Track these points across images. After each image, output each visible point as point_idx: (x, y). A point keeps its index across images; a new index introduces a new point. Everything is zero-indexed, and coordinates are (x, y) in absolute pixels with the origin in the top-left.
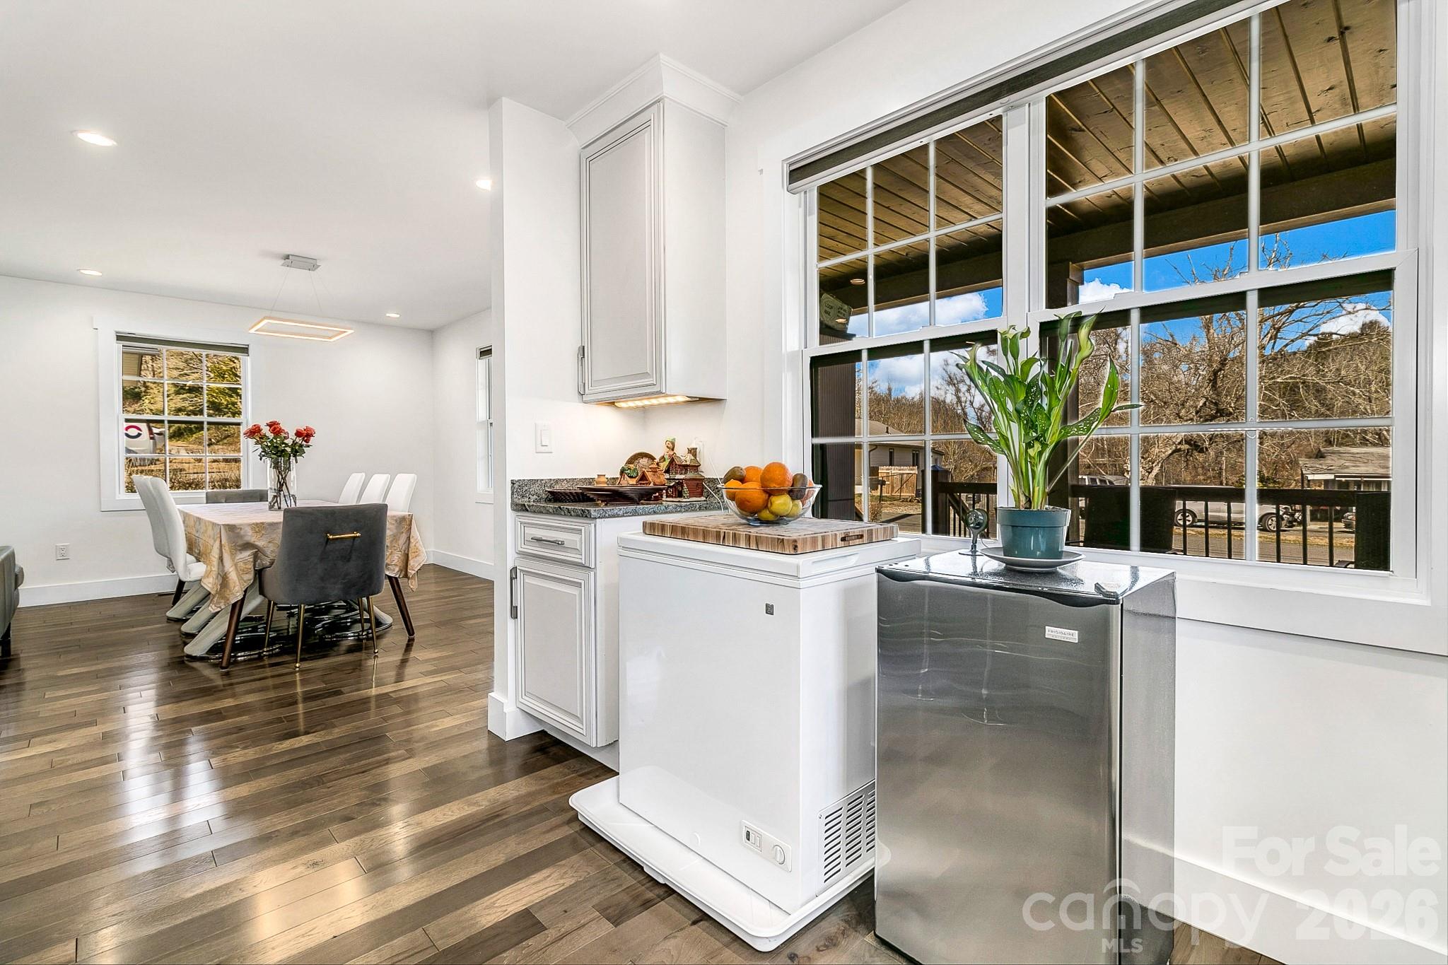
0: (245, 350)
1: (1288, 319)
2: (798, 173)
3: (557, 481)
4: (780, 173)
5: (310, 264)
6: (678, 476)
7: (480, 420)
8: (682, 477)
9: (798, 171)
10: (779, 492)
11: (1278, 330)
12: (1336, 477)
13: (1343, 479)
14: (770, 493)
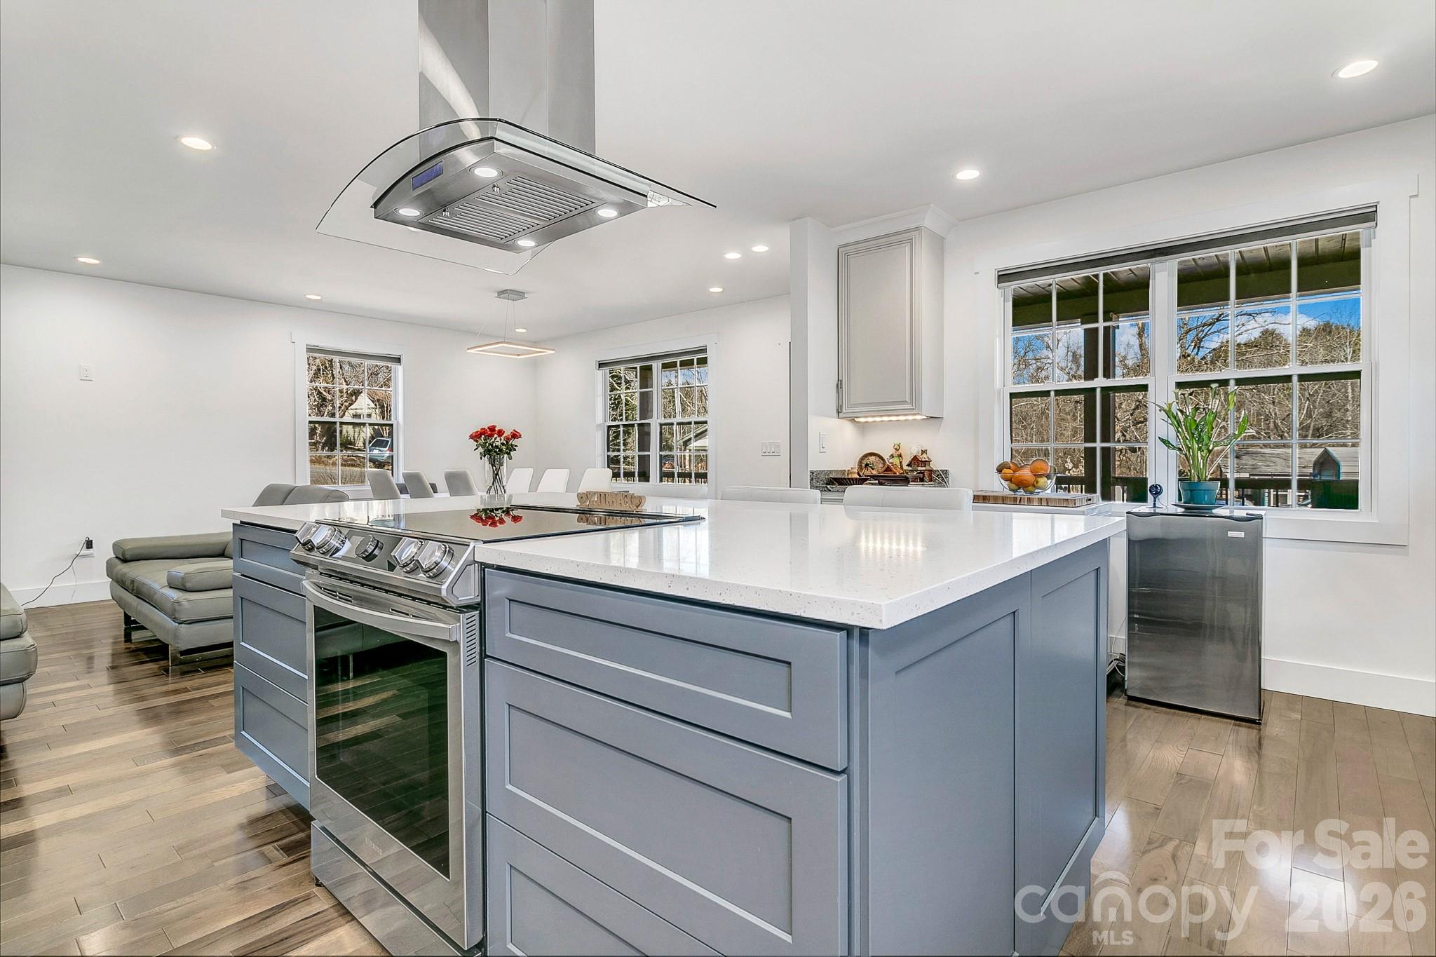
0: (398, 360)
1: (1210, 330)
2: (1004, 277)
3: (831, 471)
4: (993, 277)
5: (520, 295)
6: (920, 468)
7: (599, 423)
8: (924, 468)
9: (1007, 276)
10: (1041, 476)
11: (1201, 340)
12: (1250, 475)
13: (1257, 477)
14: (1037, 476)
